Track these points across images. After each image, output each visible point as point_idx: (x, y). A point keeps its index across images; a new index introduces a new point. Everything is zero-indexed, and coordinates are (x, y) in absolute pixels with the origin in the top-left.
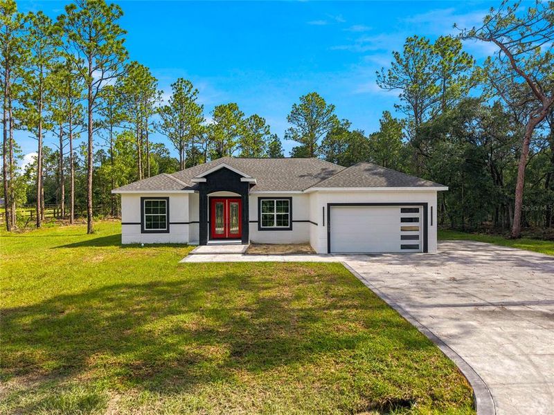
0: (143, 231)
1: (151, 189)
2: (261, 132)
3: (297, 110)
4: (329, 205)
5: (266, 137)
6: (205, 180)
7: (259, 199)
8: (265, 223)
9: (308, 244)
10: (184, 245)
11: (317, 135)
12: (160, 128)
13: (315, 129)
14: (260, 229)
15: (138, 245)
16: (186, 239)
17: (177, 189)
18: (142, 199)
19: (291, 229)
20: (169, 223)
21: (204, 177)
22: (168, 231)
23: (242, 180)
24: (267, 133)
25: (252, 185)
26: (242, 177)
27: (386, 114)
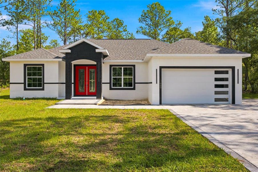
0: (25, 89)
1: (31, 58)
2: (121, 29)
3: (145, 14)
4: (161, 68)
5: (124, 33)
6: (69, 51)
7: (111, 66)
8: (115, 84)
9: (147, 100)
10: (55, 99)
11: (159, 31)
12: (51, 26)
13: (158, 26)
14: (111, 89)
15: (21, 99)
16: (56, 95)
17: (50, 58)
18: (25, 65)
19: (134, 89)
20: (44, 83)
21: (70, 49)
22: (43, 89)
23: (97, 51)
24: (125, 31)
25: (105, 56)
26: (97, 48)
27: (206, 18)
